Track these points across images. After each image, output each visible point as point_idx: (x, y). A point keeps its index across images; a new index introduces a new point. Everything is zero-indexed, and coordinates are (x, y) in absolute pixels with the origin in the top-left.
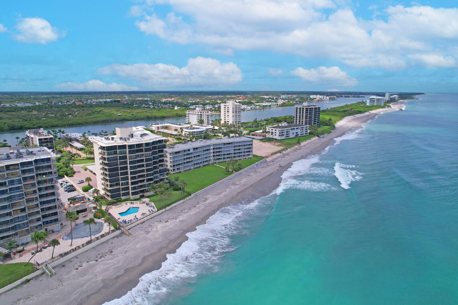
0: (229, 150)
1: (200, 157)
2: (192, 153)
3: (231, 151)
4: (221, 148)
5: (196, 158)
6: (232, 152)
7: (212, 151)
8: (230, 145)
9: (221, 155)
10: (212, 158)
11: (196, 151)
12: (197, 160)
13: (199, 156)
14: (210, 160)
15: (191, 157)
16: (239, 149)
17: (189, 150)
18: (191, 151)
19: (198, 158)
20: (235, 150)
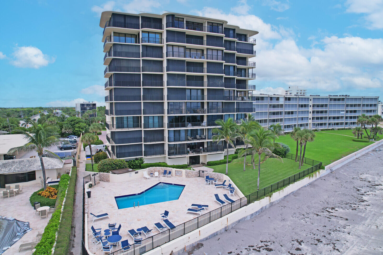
0: (339, 111)
1: (294, 116)
2: (282, 106)
3: (341, 113)
4: (326, 105)
5: (287, 117)
6: (343, 114)
7: (311, 109)
8: (341, 103)
9: (326, 118)
10: (310, 121)
11: (288, 103)
12: (289, 119)
13: (292, 113)
14: (307, 125)
15: (281, 113)
16: (355, 111)
17: (278, 99)
18: (282, 101)
19: (290, 116)
20: (347, 112)
